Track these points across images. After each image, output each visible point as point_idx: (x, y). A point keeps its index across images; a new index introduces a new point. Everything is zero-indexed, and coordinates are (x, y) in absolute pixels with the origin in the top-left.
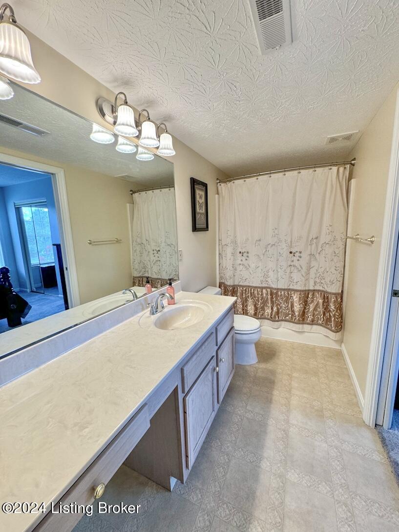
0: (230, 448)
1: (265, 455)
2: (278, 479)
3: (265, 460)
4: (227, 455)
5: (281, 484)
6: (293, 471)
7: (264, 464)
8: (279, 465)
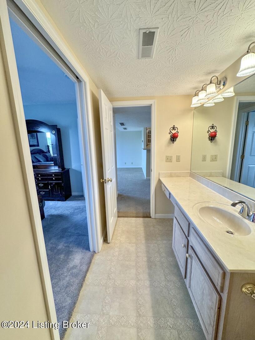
0: (169, 285)
1: (149, 289)
2: (140, 278)
3: (148, 286)
4: (168, 281)
5: (138, 277)
6: (133, 285)
7: (148, 283)
8: (140, 286)
